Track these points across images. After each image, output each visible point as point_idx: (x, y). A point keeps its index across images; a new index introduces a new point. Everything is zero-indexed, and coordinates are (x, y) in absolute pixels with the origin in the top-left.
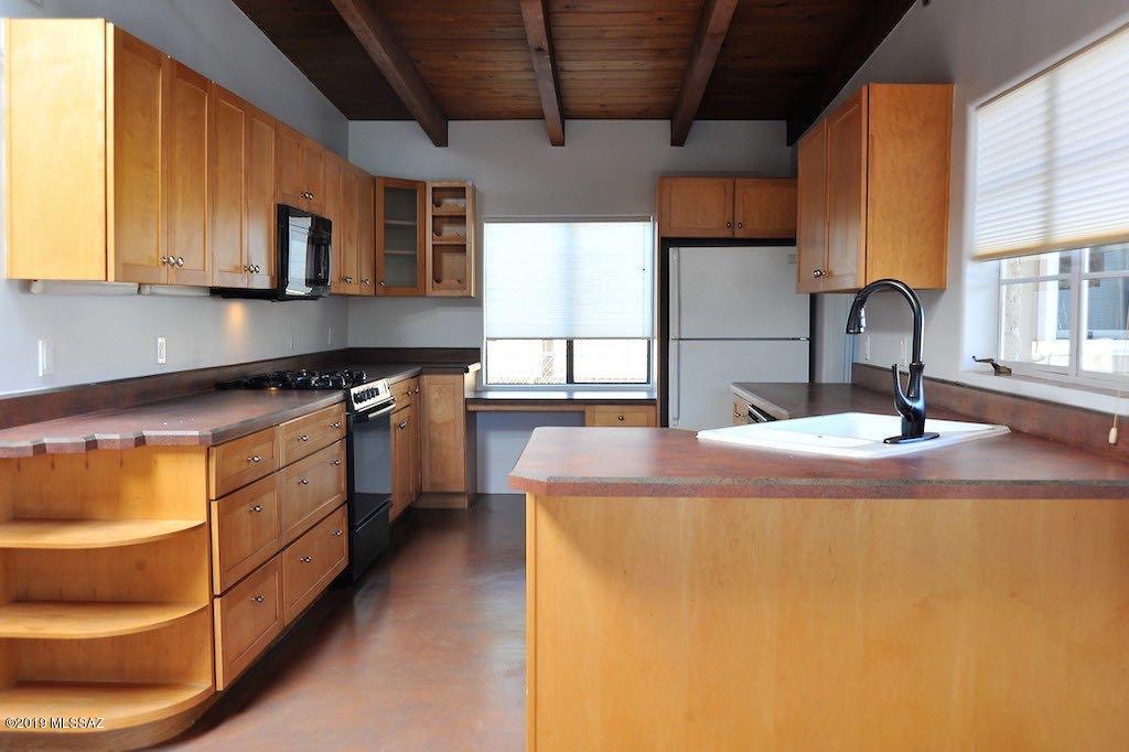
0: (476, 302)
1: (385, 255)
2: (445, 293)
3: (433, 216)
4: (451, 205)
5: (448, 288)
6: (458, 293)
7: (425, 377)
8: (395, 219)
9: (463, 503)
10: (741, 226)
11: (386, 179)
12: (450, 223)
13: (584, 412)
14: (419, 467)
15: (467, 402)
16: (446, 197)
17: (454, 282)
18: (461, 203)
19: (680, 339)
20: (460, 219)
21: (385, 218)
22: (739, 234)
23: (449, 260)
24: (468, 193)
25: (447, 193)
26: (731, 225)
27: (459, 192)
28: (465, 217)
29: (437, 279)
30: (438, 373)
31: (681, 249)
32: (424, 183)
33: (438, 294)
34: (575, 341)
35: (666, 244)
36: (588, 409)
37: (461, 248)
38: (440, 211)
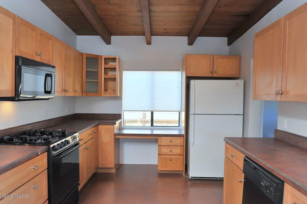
0: (120, 98)
1: (86, 81)
2: (108, 95)
3: (104, 68)
4: (111, 64)
5: (110, 93)
6: (113, 95)
7: (100, 126)
8: (91, 69)
9: (113, 171)
10: (216, 72)
11: (87, 54)
12: (111, 71)
13: (158, 139)
14: (97, 159)
15: (115, 135)
16: (109, 62)
17: (112, 92)
18: (115, 64)
19: (195, 114)
20: (114, 69)
21: (86, 68)
22: (215, 75)
23: (110, 83)
24: (117, 60)
25: (110, 60)
26: (212, 72)
27: (114, 60)
28: (116, 68)
29: (106, 90)
30: (105, 125)
31: (195, 80)
32: (101, 56)
33: (106, 95)
34: (154, 112)
35: (189, 79)
36: (159, 138)
37: (114, 79)
38: (107, 66)
